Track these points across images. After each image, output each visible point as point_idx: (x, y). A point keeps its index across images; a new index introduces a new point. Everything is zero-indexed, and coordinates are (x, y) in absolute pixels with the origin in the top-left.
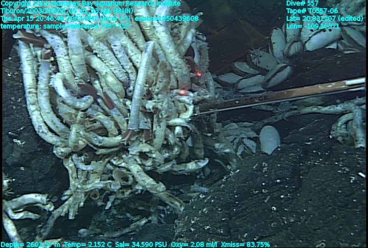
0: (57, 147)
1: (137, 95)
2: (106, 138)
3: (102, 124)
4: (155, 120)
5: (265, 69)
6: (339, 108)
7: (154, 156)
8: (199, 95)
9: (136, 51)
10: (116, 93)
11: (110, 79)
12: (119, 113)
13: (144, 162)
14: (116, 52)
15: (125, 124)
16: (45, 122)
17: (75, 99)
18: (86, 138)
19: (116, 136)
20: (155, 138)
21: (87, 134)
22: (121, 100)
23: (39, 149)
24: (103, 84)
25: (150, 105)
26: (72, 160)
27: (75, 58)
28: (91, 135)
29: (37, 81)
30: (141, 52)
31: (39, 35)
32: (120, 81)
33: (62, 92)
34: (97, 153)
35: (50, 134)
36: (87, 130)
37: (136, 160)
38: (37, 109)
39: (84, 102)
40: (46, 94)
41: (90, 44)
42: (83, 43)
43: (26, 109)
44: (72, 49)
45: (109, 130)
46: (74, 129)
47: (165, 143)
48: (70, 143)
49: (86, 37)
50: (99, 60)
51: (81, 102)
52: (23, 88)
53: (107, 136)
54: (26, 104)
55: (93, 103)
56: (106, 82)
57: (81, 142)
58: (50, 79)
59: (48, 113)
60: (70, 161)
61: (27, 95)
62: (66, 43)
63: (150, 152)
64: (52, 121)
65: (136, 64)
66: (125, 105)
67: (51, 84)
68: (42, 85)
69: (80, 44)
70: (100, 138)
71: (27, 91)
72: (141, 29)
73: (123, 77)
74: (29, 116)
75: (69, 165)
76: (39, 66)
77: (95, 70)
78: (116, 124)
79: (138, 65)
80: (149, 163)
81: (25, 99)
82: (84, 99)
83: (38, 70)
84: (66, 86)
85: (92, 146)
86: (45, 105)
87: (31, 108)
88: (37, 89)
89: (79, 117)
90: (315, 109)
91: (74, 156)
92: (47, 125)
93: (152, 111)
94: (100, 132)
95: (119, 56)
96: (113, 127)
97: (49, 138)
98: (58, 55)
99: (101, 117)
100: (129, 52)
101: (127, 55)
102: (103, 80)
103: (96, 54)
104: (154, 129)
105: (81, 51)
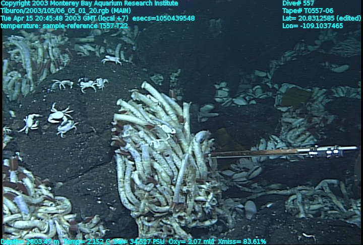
0: (133, 211)
1: (178, 183)
2: (159, 207)
3: (158, 199)
4: (188, 197)
5: (247, 169)
6: (289, 192)
7: (186, 218)
8: (211, 184)
9: (178, 159)
10: (166, 182)
11: (164, 175)
12: (167, 193)
13: (181, 222)
14: (167, 160)
15: (171, 200)
16: (127, 198)
17: (144, 185)
18: (149, 207)
19: (165, 206)
20: (187, 207)
21: (150, 205)
22: (169, 186)
23: (123, 213)
24: (160, 177)
25: (185, 189)
26: (141, 219)
27: (145, 163)
28: (152, 205)
29: (125, 175)
30: (181, 160)
31: (127, 151)
32: (169, 176)
33: (138, 181)
34: (155, 216)
35: (129, 204)
36: (150, 203)
37: (176, 220)
38: (123, 191)
39: (149, 187)
40: (129, 182)
41: (154, 155)
42: (150, 155)
43: (118, 190)
44: (144, 158)
45: (162, 203)
46: (143, 202)
47: (193, 210)
48: (140, 210)
49: (152, 152)
50: (158, 164)
51: (147, 187)
52: (117, 178)
53: (160, 206)
54: (118, 187)
55: (154, 187)
56: (161, 176)
57: (146, 210)
58: (131, 174)
59: (129, 193)
60: (139, 220)
61: (119, 182)
62: (141, 155)
63: (185, 216)
64: (131, 197)
65: (178, 166)
66: (171, 188)
67: (132, 176)
68: (127, 178)
69: (148, 156)
70: (157, 207)
71: (119, 180)
72: (181, 147)
73: (170, 174)
74: (119, 194)
75: (139, 222)
76: (126, 167)
77: (155, 170)
78: (166, 200)
79: (179, 167)
80: (183, 222)
81: (117, 185)
82: (149, 185)
83: (125, 169)
84: (140, 178)
85: (152, 212)
86: (128, 188)
87: (121, 190)
88: (124, 179)
89: (146, 196)
90: (275, 192)
91: (142, 217)
92: (128, 199)
93: (186, 192)
94: (157, 204)
95: (169, 162)
96: (164, 201)
97: (129, 207)
98: (136, 161)
99: (158, 195)
100: (175, 160)
101: (173, 161)
102: (159, 175)
103: (156, 161)
104: (187, 202)
105: (149, 159)
